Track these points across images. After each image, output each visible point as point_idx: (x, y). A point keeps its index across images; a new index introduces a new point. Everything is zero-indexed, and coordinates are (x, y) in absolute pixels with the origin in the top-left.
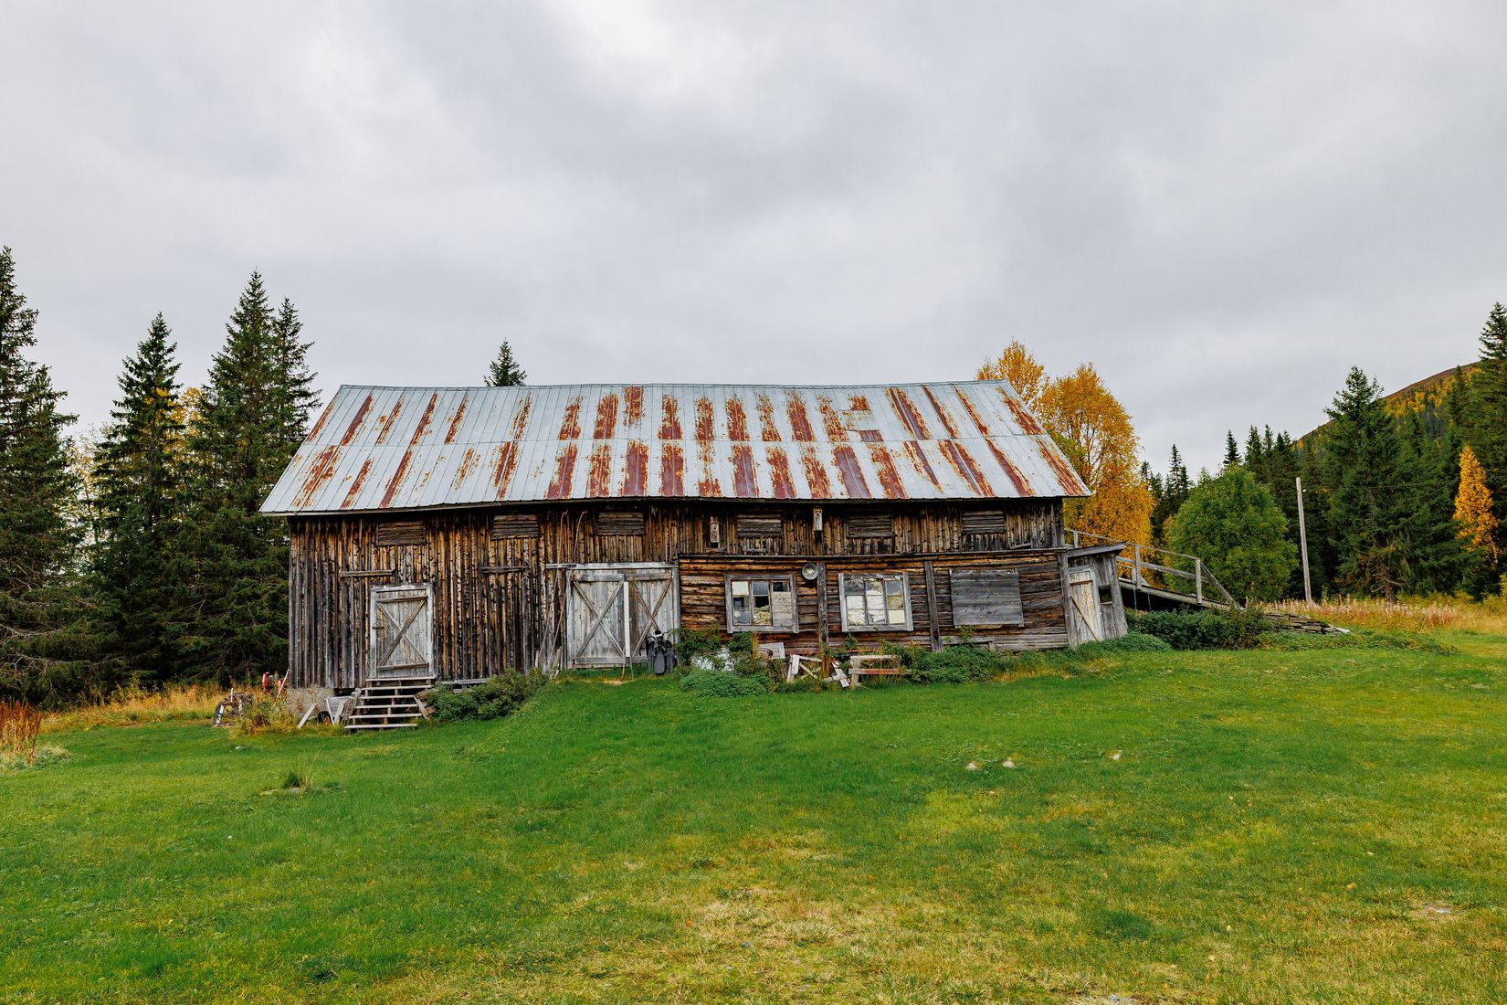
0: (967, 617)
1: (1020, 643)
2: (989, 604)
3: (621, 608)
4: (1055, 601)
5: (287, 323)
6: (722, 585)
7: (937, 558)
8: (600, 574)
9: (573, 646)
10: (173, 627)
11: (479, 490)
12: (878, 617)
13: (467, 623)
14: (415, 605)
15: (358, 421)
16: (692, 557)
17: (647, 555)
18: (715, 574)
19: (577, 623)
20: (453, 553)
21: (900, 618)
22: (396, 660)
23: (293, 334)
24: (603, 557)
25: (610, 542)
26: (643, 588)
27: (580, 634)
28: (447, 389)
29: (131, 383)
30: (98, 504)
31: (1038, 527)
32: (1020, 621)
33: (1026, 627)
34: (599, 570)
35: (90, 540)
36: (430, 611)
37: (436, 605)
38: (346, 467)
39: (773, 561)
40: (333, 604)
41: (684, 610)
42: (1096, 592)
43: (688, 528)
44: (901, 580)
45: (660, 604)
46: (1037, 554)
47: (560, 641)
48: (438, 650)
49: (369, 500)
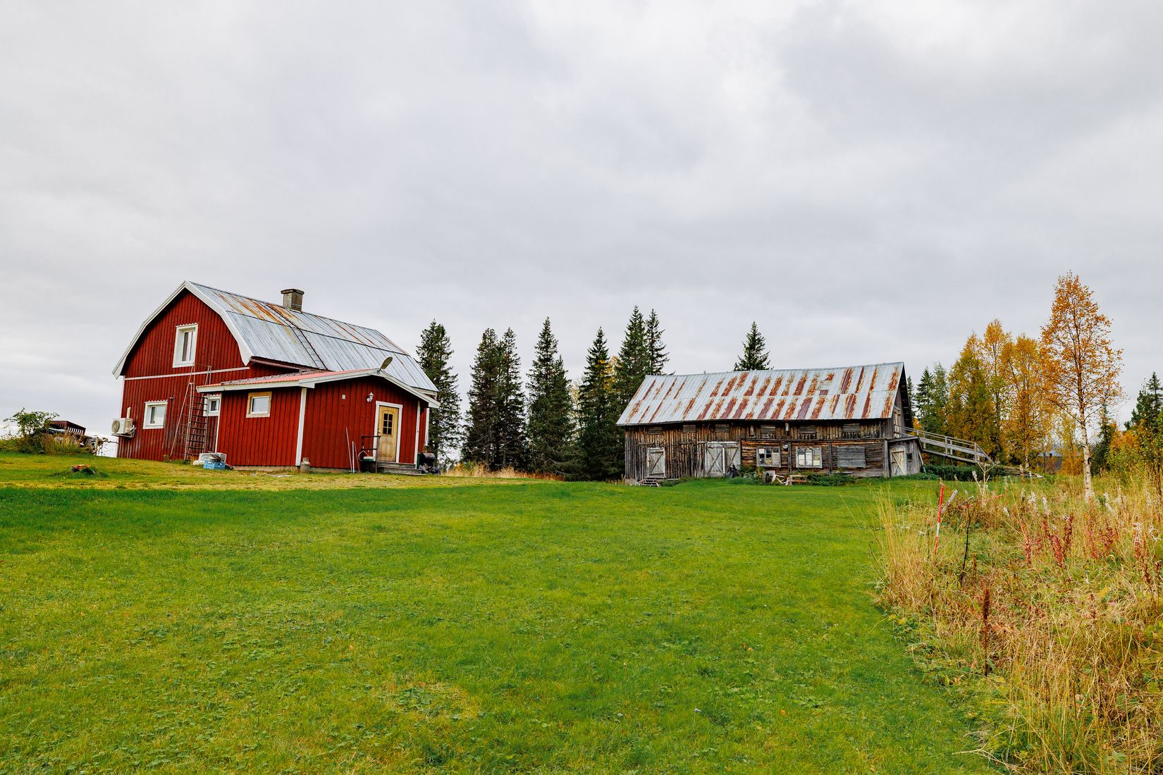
0: (842, 464)
1: (863, 474)
2: (853, 459)
3: (722, 457)
4: (879, 459)
5: (653, 322)
6: (755, 450)
7: (833, 441)
8: (715, 445)
9: (707, 469)
10: (606, 464)
11: (678, 417)
12: (809, 463)
13: (675, 460)
14: (660, 454)
15: (649, 390)
16: (745, 440)
17: (731, 439)
18: (753, 446)
19: (708, 463)
20: (671, 437)
21: (818, 463)
22: (655, 471)
23: (656, 326)
24: (716, 439)
25: (719, 434)
26: (729, 450)
27: (709, 465)
28: (681, 376)
29: (591, 359)
30: (580, 412)
31: (873, 430)
32: (864, 466)
33: (866, 468)
34: (715, 444)
35: (578, 427)
36: (664, 456)
37: (666, 454)
38: (642, 409)
39: (773, 442)
40: (637, 453)
41: (742, 458)
42: (906, 456)
43: (743, 430)
44: (818, 450)
45: (734, 456)
46: (872, 440)
47: (703, 467)
48: (666, 469)
49: (646, 421)
